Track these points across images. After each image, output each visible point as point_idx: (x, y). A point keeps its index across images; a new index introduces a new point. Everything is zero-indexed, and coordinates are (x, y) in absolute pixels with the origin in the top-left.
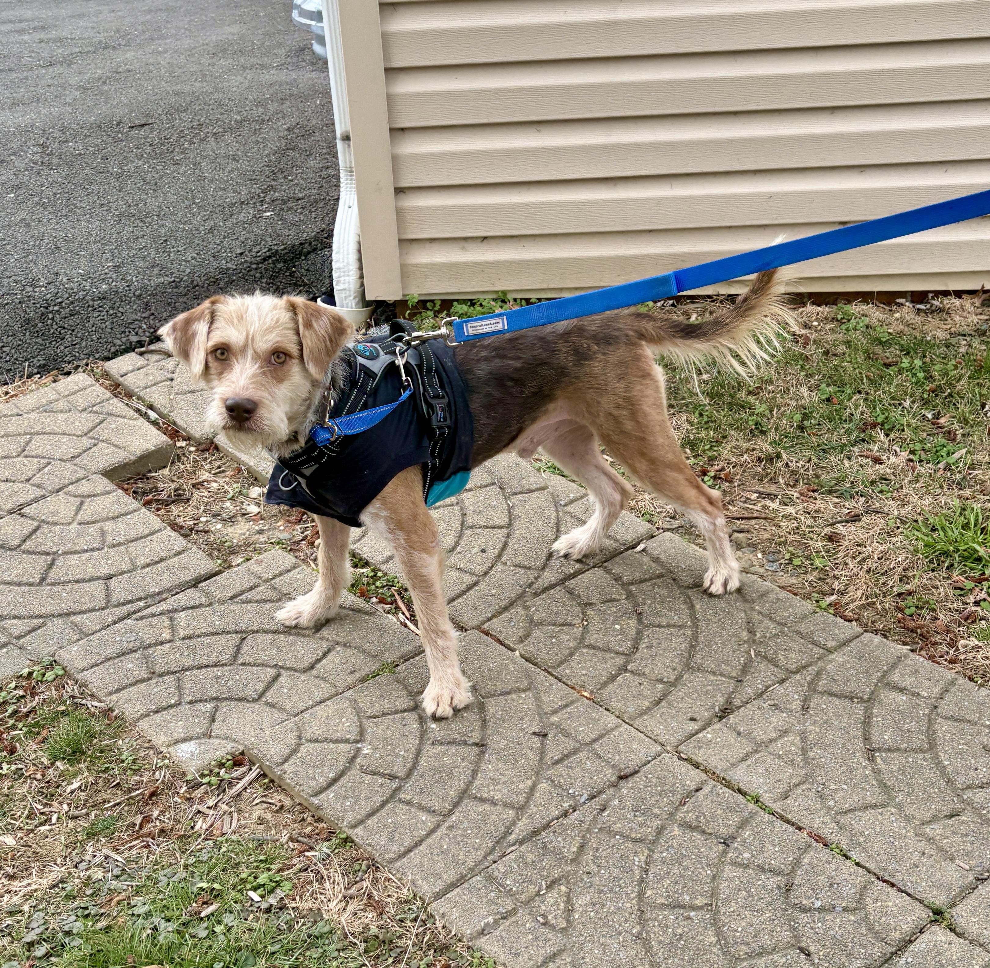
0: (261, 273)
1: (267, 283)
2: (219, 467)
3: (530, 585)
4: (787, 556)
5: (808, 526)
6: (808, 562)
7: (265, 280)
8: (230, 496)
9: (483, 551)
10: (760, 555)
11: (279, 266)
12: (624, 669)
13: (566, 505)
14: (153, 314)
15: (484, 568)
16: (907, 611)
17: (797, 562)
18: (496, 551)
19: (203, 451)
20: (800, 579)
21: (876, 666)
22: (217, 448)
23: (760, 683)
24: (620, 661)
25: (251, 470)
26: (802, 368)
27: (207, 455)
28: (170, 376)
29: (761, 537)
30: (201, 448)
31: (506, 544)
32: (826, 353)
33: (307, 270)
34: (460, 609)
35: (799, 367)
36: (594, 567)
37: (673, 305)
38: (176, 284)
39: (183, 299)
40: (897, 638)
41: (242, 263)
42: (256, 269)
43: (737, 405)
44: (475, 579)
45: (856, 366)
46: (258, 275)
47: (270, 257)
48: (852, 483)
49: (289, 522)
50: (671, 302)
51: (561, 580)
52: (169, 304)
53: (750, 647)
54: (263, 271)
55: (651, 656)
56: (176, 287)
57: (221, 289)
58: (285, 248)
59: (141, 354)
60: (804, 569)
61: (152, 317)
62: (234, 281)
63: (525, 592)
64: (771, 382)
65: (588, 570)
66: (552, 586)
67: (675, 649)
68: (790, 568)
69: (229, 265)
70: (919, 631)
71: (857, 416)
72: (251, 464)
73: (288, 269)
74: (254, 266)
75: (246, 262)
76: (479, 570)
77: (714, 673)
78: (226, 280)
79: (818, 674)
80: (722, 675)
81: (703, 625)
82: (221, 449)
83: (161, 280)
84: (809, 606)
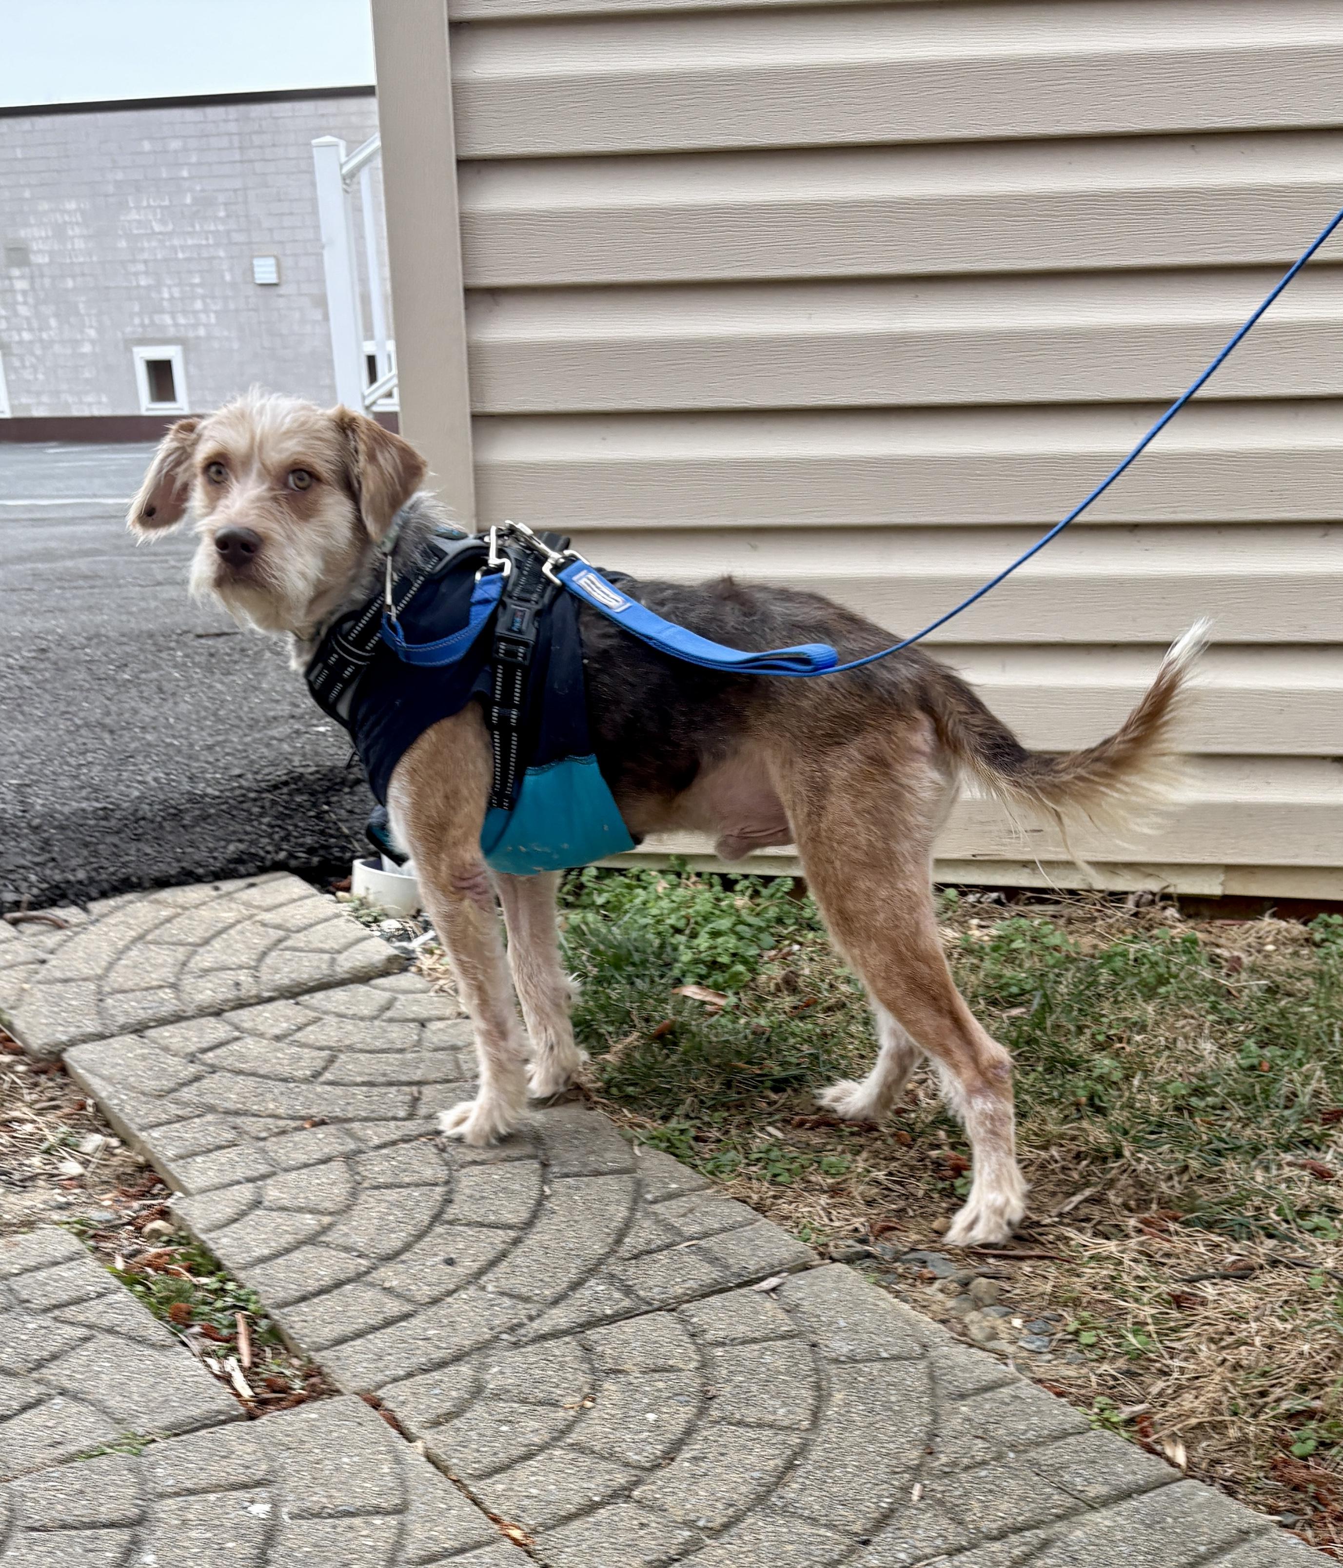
0: (263, 807)
1: (270, 825)
2: (52, 1099)
3: (512, 1329)
4: (1073, 1326)
5: (1137, 1277)
6: (1110, 1341)
7: (266, 820)
8: (44, 1146)
9: (450, 1262)
10: (1017, 1322)
11: (298, 799)
12: (622, 1494)
13: (655, 1202)
14: (53, 860)
15: (436, 1291)
16: (1297, 1449)
17: (1087, 1338)
18: (476, 1266)
19: (37, 1073)
20: (1084, 1371)
21: (1183, 1544)
22: (64, 1070)
23: (904, 1551)
24: (621, 1478)
25: (102, 1108)
26: (1214, 1008)
27: (43, 1078)
28: (42, 956)
29: (1031, 1289)
30: (35, 1067)
31: (504, 1255)
32: (1272, 991)
33: (351, 812)
34: (347, 1358)
35: (1207, 1005)
36: (659, 1309)
37: (998, 901)
38: (106, 814)
39: (115, 839)
40: (1260, 1498)
41: (233, 789)
42: (255, 800)
43: (1064, 1062)
44: (407, 1308)
45: (1324, 1013)
46: (256, 810)
47: (286, 783)
48: (1258, 1209)
49: (125, 1194)
50: (994, 895)
51: (581, 1325)
52: (86, 845)
53: (914, 1480)
54: (267, 804)
55: (693, 1476)
56: (105, 818)
57: (184, 826)
58: (317, 772)
59: (15, 923)
60: (1100, 1352)
61: (51, 864)
62: (209, 816)
63: (496, 1338)
64: (1143, 1029)
65: (647, 1312)
66: (555, 1335)
67: (753, 1468)
68: (1071, 1348)
69: (209, 791)
70: (1312, 1488)
71: (1305, 1099)
72: (104, 1094)
73: (314, 805)
74: (252, 795)
75: (240, 787)
76: (424, 1292)
77: (813, 1521)
78: (197, 812)
79: (1046, 1544)
80: (830, 1526)
81: (830, 1430)
82: (71, 1072)
83: (84, 805)
84: (1077, 1416)
